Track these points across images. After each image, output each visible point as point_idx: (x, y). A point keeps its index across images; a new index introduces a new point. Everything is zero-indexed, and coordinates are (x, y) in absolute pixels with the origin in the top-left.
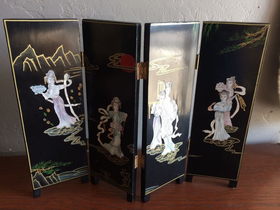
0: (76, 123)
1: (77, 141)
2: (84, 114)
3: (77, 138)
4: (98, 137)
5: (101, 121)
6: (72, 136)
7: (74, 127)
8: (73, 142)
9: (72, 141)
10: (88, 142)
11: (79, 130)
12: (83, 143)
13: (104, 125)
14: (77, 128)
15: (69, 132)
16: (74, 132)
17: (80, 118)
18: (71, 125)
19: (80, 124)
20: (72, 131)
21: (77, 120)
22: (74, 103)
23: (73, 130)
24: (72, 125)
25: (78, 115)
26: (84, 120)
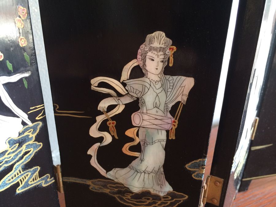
0: (23, 132)
1: (31, 179)
2: (43, 103)
3: (30, 174)
4: (90, 157)
5: (100, 113)
6: (18, 171)
7: (18, 144)
8: (21, 186)
9: (17, 185)
10: (60, 174)
11: (33, 152)
12: (48, 180)
13: (112, 125)
14: (27, 147)
15: (6, 162)
16: (22, 158)
17: (32, 118)
18: (9, 142)
19: (32, 133)
20: (13, 159)
21: (24, 123)
22: (9, 74)
23: (17, 155)
24: (12, 142)
25: (25, 110)
26: (44, 120)
